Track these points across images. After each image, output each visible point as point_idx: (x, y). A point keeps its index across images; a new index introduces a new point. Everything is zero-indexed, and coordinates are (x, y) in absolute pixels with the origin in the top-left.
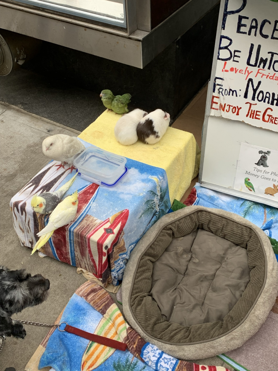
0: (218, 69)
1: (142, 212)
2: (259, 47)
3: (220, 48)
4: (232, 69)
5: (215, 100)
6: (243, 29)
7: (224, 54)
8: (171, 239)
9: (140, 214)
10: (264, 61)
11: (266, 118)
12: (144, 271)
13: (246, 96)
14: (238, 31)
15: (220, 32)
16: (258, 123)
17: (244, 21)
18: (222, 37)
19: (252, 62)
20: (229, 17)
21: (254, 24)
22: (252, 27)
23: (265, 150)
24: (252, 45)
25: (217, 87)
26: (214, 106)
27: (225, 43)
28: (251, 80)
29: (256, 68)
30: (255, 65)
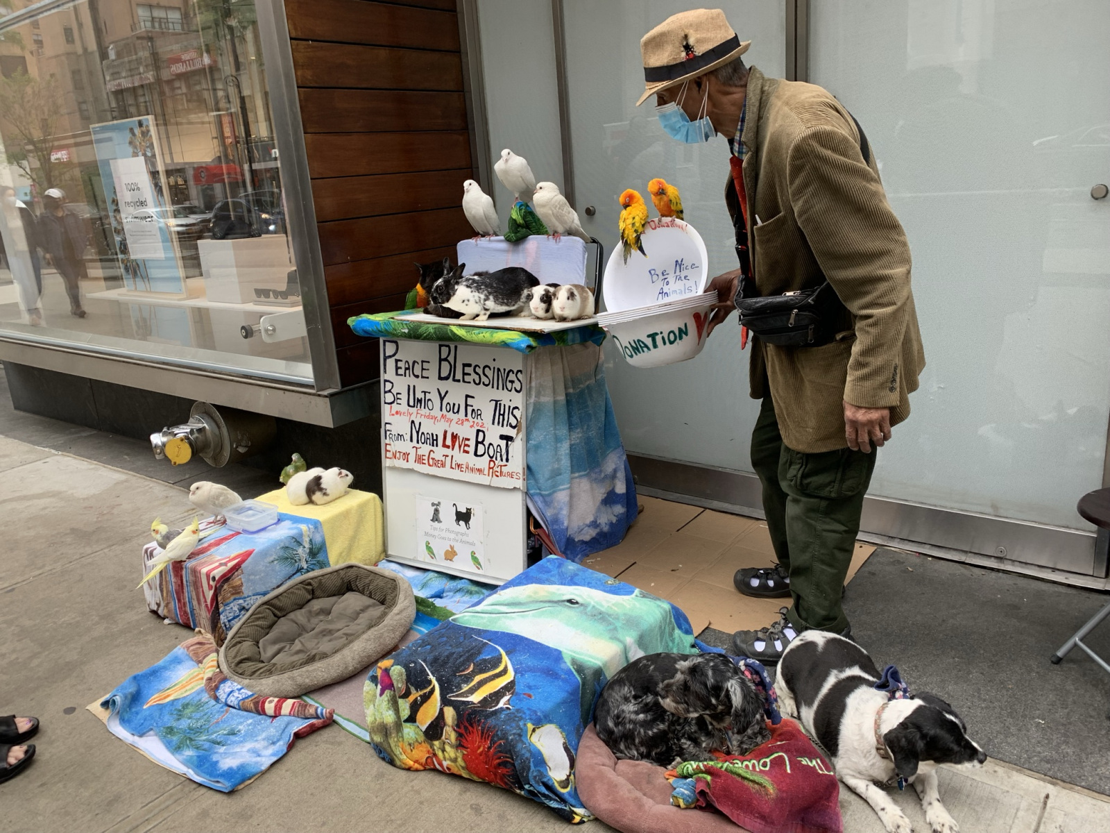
0: (387, 413)
1: (274, 556)
2: (414, 386)
3: (385, 392)
4: (397, 413)
5: (388, 448)
6: (400, 372)
7: (389, 398)
8: (309, 597)
9: (272, 559)
10: (420, 401)
11: (431, 461)
12: (258, 619)
13: (411, 440)
14: (397, 374)
15: (383, 377)
16: (424, 469)
17: (400, 364)
18: (386, 381)
19: (412, 404)
20: (388, 361)
21: (407, 366)
22: (406, 369)
23: (436, 502)
24: (409, 386)
25: (388, 433)
26: (389, 455)
27: (388, 386)
28: (413, 422)
29: (414, 409)
30: (414, 406)
